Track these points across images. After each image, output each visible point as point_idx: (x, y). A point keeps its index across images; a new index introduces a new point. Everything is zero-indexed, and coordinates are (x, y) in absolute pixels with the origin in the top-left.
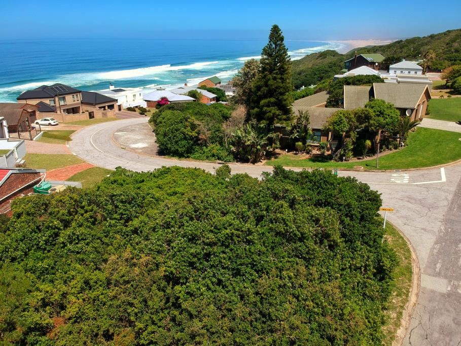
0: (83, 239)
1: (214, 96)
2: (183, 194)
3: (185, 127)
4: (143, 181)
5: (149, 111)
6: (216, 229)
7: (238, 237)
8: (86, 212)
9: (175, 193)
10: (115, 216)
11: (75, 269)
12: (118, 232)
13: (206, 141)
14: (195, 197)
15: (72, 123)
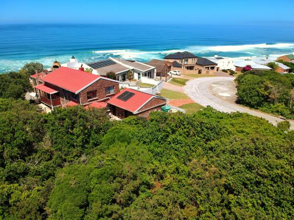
0: (180, 143)
1: (288, 68)
2: (248, 134)
3: (260, 88)
4: (222, 118)
5: (236, 73)
6: (270, 167)
7: (287, 179)
8: (185, 128)
9: (243, 132)
10: (201, 135)
11: (172, 159)
12: (201, 146)
13: (274, 100)
14: (257, 139)
15: (188, 75)
